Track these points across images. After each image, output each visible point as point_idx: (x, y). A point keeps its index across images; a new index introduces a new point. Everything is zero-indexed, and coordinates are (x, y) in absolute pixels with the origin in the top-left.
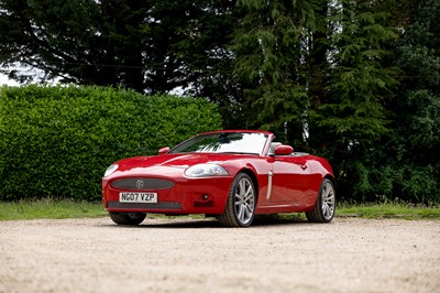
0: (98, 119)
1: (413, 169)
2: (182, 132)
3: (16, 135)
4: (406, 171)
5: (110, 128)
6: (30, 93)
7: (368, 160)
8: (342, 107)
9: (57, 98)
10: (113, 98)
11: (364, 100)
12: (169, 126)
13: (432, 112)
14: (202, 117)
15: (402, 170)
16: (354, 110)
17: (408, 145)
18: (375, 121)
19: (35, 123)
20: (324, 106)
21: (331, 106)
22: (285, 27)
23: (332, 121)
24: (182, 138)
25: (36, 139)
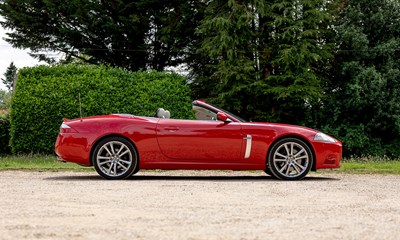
0: (87, 91)
1: (349, 127)
2: (154, 100)
3: (24, 105)
4: (342, 129)
5: (97, 98)
6: (38, 72)
8: (284, 78)
9: (58, 75)
10: (103, 74)
11: (302, 71)
12: (144, 96)
14: (172, 88)
15: (338, 129)
16: (294, 80)
17: (343, 107)
18: (312, 88)
19: (39, 95)
21: (275, 77)
22: (240, 14)
23: (275, 89)
24: (154, 105)
25: (38, 108)
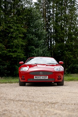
7: (18, 65)
11: (19, 48)
13: (35, 52)
16: (17, 51)
20: (9, 49)
21: (11, 49)
